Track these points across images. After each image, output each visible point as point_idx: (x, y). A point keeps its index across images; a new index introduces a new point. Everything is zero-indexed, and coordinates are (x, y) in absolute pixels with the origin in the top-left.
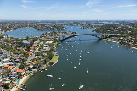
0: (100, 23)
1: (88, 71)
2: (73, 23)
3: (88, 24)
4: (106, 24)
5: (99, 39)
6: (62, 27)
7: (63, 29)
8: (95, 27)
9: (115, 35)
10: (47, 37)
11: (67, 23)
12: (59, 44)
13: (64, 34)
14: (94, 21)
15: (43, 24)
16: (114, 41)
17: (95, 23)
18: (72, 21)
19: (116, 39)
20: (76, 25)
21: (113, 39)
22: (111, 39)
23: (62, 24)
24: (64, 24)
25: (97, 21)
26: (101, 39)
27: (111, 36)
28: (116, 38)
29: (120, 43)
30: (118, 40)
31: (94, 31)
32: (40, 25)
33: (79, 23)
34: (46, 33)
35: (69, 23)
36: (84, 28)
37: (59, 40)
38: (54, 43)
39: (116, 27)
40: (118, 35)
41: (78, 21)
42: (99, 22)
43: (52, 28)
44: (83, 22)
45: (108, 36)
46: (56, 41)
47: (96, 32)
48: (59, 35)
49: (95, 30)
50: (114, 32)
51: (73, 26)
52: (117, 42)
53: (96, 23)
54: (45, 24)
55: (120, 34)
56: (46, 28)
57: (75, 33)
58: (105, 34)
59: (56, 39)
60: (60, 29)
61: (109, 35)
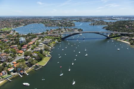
0: (114, 19)
1: (75, 82)
2: (84, 19)
3: (101, 21)
4: (120, 20)
5: (106, 37)
6: (71, 24)
7: (71, 25)
8: (107, 23)
9: (127, 34)
10: (49, 34)
11: (79, 19)
12: (59, 42)
13: (70, 31)
14: (108, 17)
15: (54, 20)
16: (124, 40)
17: (108, 19)
18: (84, 17)
19: (127, 39)
20: (87, 21)
21: (123, 38)
22: (121, 39)
23: (73, 20)
24: (75, 20)
25: (112, 17)
26: (108, 38)
27: (122, 35)
28: (127, 37)
29: (132, 44)
30: (130, 41)
31: (104, 28)
32: (51, 21)
33: (91, 19)
34: (51, 30)
35: (80, 19)
36: (94, 25)
37: (61, 38)
38: (53, 41)
39: (131, 24)
40: (130, 34)
41: (91, 17)
42: (114, 17)
43: (60, 24)
44: (96, 17)
45: (118, 35)
46: (56, 38)
47: (106, 29)
48: (64, 32)
49: (106, 27)
50: (128, 29)
51: (83, 22)
52: (127, 42)
53: (110, 19)
54: (56, 20)
55: (133, 33)
56: (54, 24)
57: (82, 30)
58: (115, 32)
59: (57, 37)
60: (68, 25)
61: (119, 33)
